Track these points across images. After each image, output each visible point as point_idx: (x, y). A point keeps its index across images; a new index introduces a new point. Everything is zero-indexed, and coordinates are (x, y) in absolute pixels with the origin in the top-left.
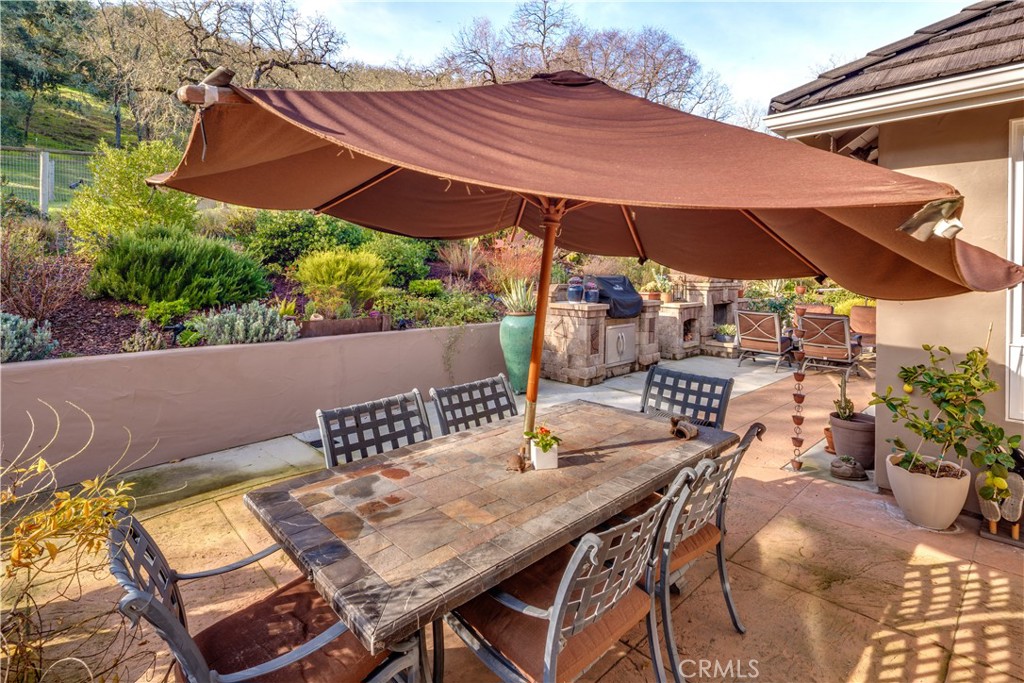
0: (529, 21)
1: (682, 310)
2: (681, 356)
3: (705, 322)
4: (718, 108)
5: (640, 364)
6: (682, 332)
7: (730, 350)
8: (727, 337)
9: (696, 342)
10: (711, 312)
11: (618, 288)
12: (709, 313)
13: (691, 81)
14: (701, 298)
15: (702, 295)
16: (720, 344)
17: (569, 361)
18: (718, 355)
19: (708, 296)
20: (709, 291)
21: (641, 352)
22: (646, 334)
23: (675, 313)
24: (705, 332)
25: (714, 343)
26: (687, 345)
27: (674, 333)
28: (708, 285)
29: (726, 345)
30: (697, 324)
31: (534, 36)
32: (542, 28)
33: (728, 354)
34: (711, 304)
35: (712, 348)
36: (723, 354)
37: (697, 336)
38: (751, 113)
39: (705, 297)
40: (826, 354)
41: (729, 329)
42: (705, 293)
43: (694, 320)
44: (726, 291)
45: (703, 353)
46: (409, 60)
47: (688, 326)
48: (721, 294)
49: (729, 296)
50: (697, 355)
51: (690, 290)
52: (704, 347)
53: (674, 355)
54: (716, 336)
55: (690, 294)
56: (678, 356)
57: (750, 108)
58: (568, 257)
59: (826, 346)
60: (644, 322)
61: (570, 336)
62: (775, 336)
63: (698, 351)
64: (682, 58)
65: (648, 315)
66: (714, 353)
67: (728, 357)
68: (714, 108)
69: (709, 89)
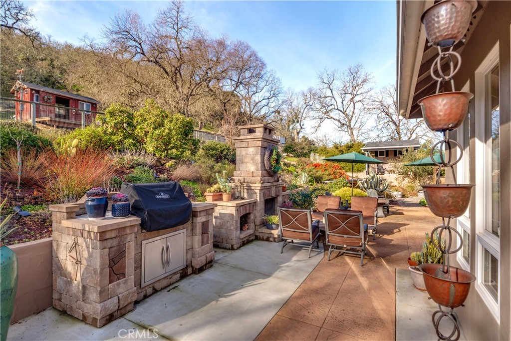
0: (167, 22)
1: (238, 207)
2: (239, 245)
3: (258, 214)
4: (275, 89)
5: (192, 267)
6: (239, 225)
7: (276, 236)
8: (274, 226)
9: (251, 231)
10: (263, 206)
11: (163, 196)
12: (261, 207)
13: (262, 72)
14: (255, 195)
15: (256, 193)
16: (268, 231)
17: (84, 294)
18: (268, 240)
19: (260, 194)
20: (261, 190)
21: (193, 256)
22: (198, 238)
23: (233, 211)
24: (258, 222)
25: (265, 230)
26: (242, 236)
27: (232, 228)
28: (260, 185)
29: (273, 232)
30: (252, 217)
31: (171, 32)
32: (176, 27)
33: (275, 238)
34: (263, 200)
35: (263, 235)
36: (271, 239)
37: (252, 225)
38: (291, 94)
39: (258, 194)
40: (346, 243)
41: (276, 219)
42: (258, 191)
43: (250, 213)
44: (273, 189)
45: (257, 238)
46: (93, 40)
47: (244, 220)
48: (270, 191)
49: (276, 192)
50: (252, 241)
51: (247, 189)
52: (257, 234)
53: (232, 246)
54: (266, 224)
55: (247, 193)
56: (235, 247)
57: (290, 92)
58: (167, 164)
59: (345, 236)
60: (196, 227)
61: (84, 262)
62: (308, 228)
63: (253, 238)
64: (257, 59)
65: (200, 219)
66: (265, 238)
67: (275, 241)
68: (274, 89)
69: (271, 79)
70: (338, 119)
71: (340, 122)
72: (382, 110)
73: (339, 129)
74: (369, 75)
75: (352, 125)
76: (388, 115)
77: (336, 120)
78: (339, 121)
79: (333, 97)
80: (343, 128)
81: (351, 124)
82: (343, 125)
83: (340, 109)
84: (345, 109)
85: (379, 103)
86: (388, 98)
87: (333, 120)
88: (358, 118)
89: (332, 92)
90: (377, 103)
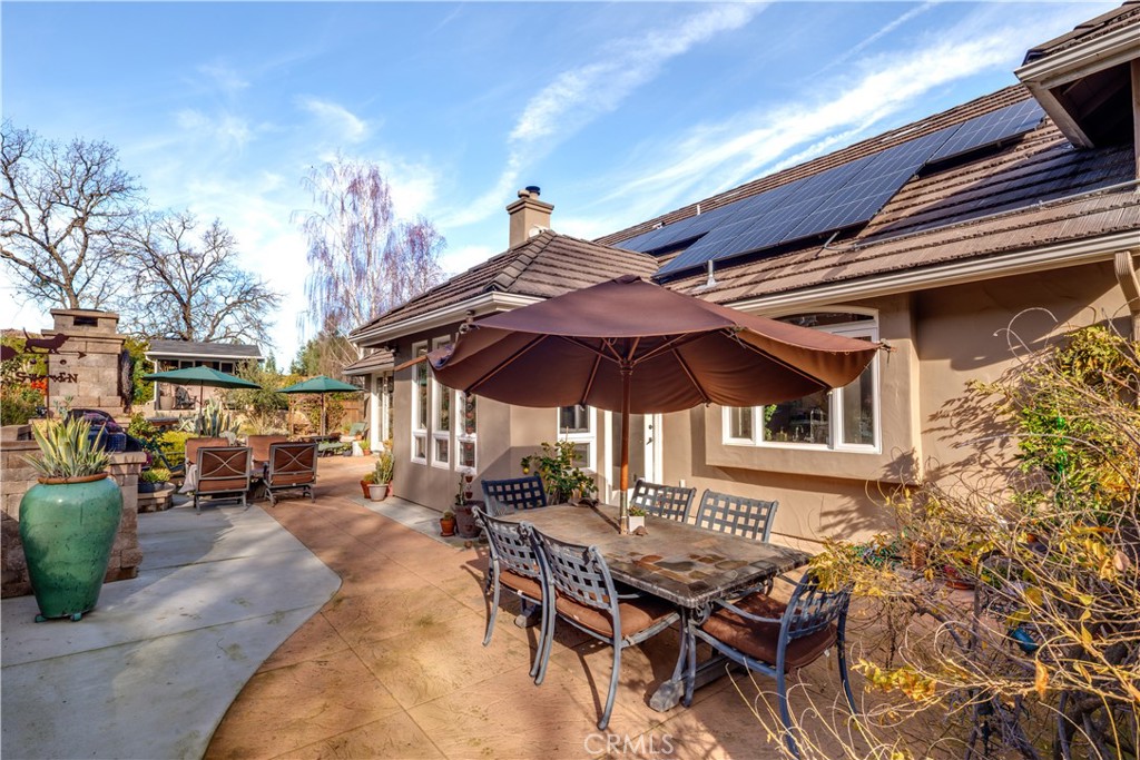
59: (295, 473)
70: (30, 262)
71: (38, 273)
72: (151, 263)
73: (37, 291)
74: (131, 179)
75: (76, 285)
76: (165, 278)
77: (24, 264)
78: (32, 268)
79: (16, 200)
80: (47, 290)
81: (74, 283)
82: (48, 281)
83: (36, 236)
84: (52, 241)
85: (142, 245)
86: (166, 240)
87: (13, 262)
88: (94, 273)
89: (12, 186)
90: (138, 244)
